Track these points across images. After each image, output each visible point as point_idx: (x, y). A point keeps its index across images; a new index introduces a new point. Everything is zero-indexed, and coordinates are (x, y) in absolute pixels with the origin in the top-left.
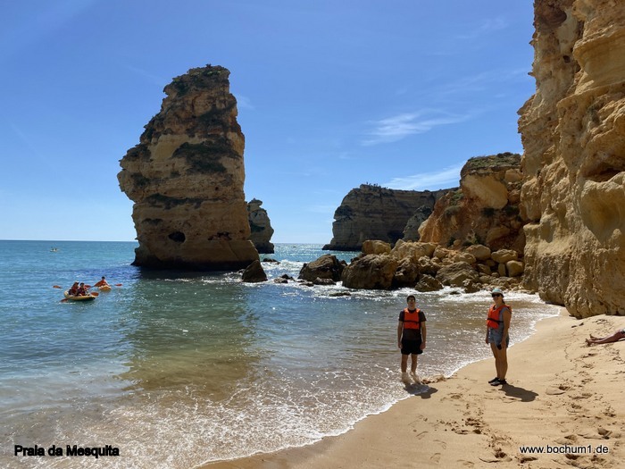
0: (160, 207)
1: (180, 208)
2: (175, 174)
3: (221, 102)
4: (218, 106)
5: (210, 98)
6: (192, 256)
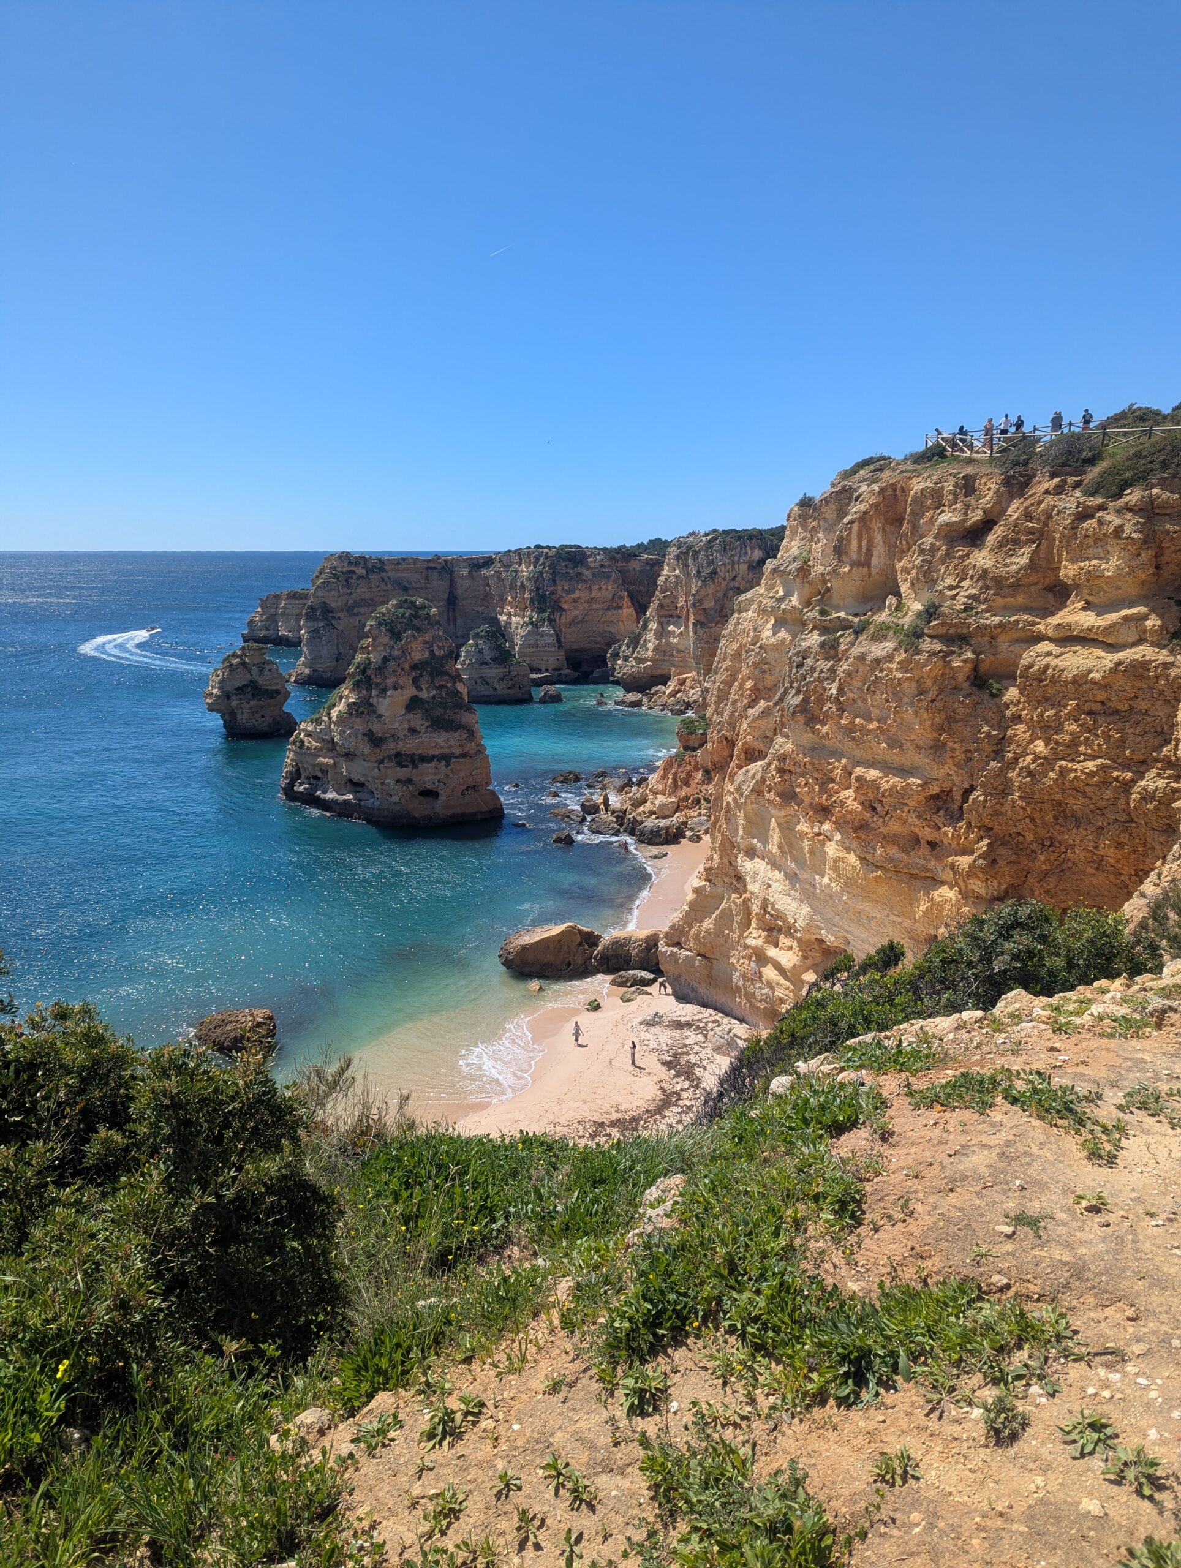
0: (407, 766)
1: (427, 768)
2: (413, 731)
3: (439, 648)
4: (437, 653)
5: (425, 642)
6: (449, 812)
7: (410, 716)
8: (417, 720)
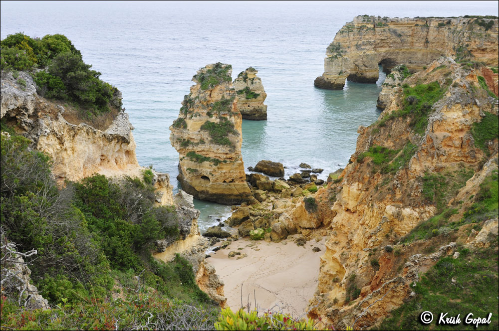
0: (195, 161)
3: (227, 94)
4: (226, 97)
5: (220, 90)
6: (215, 192)
7: (202, 132)
8: (206, 135)
